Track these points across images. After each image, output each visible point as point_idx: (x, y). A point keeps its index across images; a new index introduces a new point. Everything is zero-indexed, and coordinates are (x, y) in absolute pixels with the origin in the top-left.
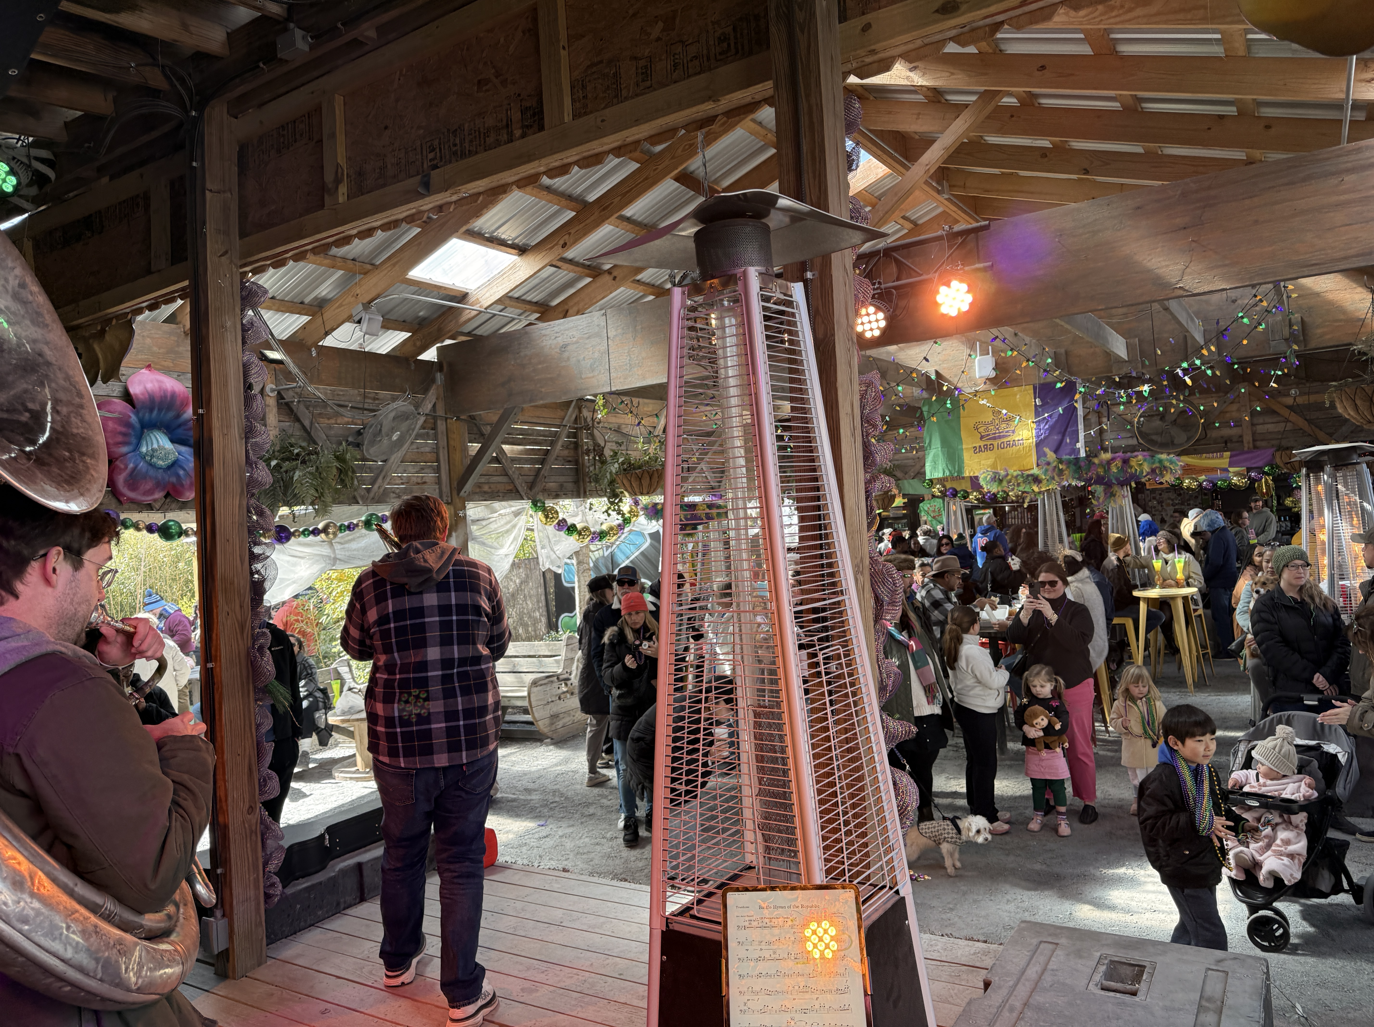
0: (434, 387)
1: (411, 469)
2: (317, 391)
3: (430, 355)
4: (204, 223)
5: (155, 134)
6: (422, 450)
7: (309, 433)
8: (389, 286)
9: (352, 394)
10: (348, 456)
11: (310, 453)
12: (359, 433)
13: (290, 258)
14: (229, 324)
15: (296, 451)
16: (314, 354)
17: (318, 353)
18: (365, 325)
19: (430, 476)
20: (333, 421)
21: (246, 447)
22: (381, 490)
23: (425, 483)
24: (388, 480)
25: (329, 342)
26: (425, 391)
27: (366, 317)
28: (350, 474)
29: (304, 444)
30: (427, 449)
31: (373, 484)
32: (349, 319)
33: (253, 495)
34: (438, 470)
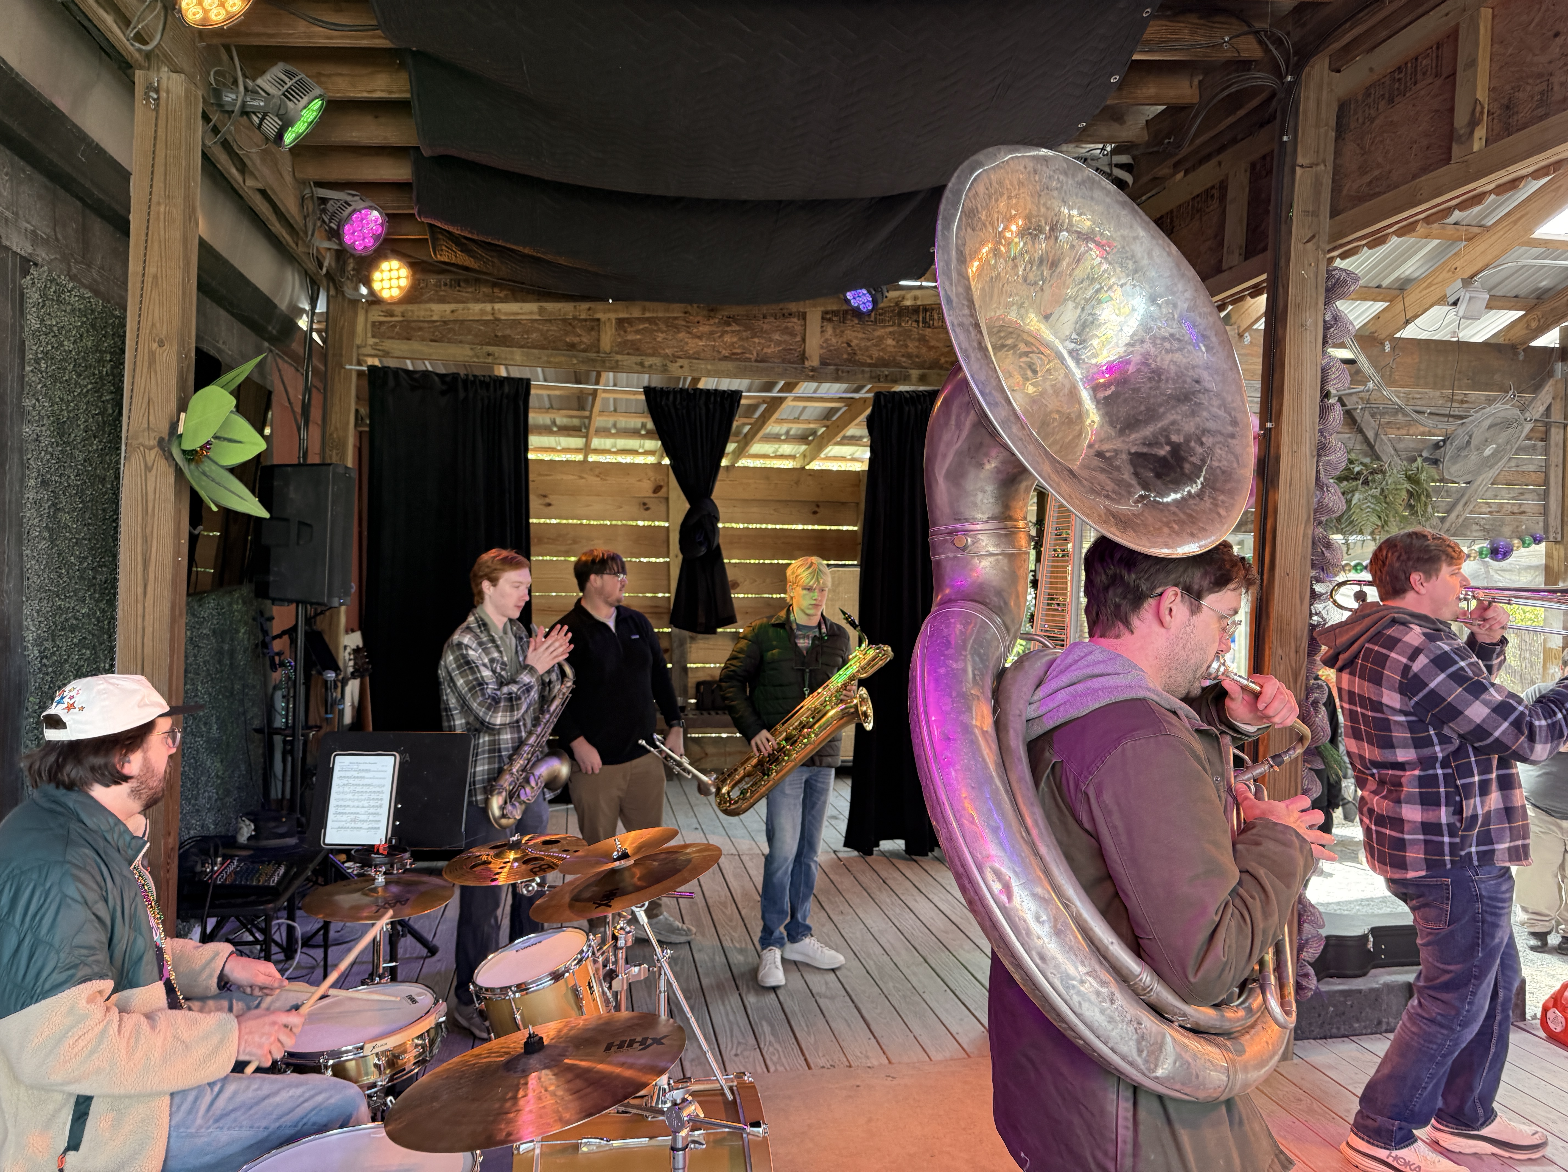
0: (1551, 382)
1: (1504, 493)
2: (1391, 395)
3: (1550, 339)
4: (1291, 206)
5: (1241, 113)
6: (1525, 468)
7: (1371, 447)
8: (1504, 252)
9: (1434, 397)
10: (1423, 477)
11: (1373, 472)
12: (1437, 446)
13: (1393, 232)
14: (1309, 322)
15: (1357, 469)
16: (1387, 348)
17: (1393, 349)
18: (1462, 307)
19: (1532, 504)
20: (1404, 432)
21: (1317, 467)
22: (1461, 520)
23: (1523, 512)
24: (1471, 507)
25: (1410, 332)
26: (1537, 388)
27: (1465, 296)
28: (1423, 498)
29: (1367, 460)
30: (1532, 468)
31: (1449, 512)
32: (1442, 300)
33: (1320, 523)
34: (1546, 495)
